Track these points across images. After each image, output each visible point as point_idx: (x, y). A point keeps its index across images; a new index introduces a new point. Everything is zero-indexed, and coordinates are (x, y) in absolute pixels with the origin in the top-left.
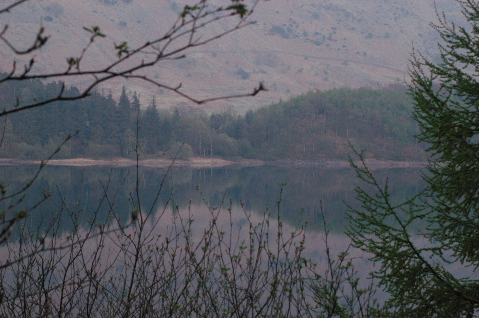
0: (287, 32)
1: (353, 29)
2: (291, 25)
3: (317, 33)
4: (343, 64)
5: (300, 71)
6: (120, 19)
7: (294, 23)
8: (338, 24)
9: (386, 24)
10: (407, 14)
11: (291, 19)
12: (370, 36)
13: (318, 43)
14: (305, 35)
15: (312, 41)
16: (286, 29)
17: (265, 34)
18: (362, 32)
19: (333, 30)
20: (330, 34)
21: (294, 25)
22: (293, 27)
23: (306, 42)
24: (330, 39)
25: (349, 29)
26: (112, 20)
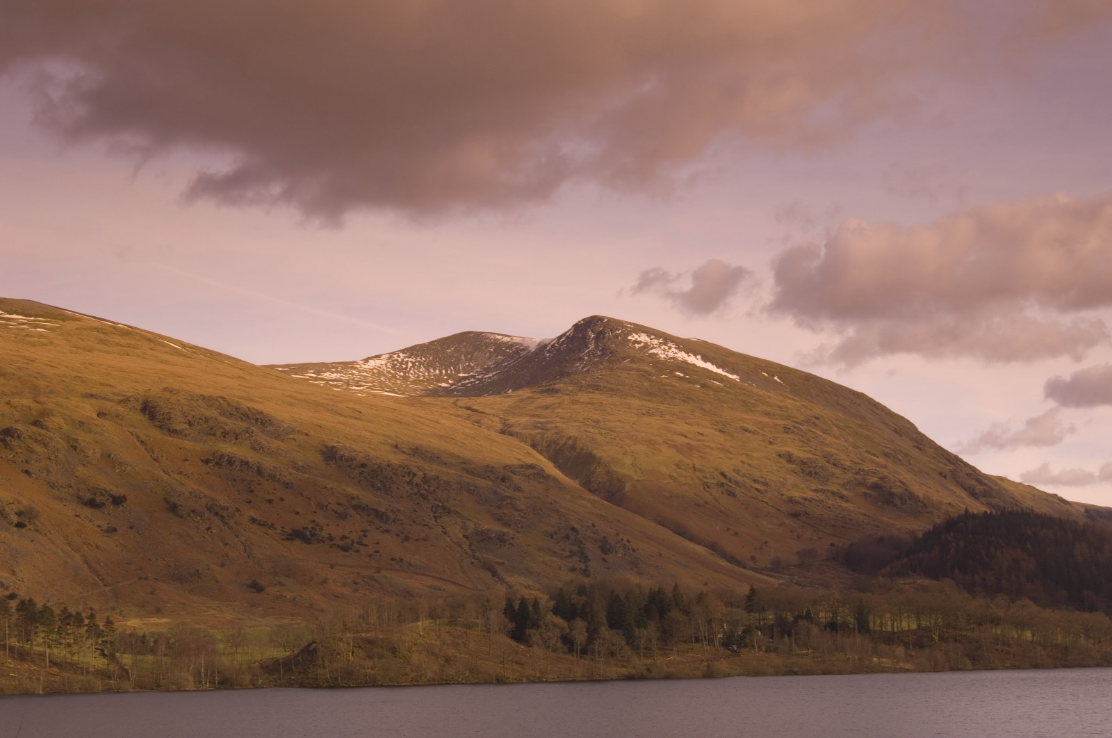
0: (309, 536)
1: (387, 531)
2: (313, 528)
3: (345, 537)
4: (375, 573)
5: (325, 581)
6: (108, 524)
7: (318, 525)
8: (369, 525)
9: (424, 525)
10: (449, 513)
11: (313, 521)
12: (407, 539)
13: (345, 549)
14: (331, 539)
15: (338, 546)
16: (308, 533)
17: (283, 539)
18: (397, 535)
19: (363, 533)
20: (360, 538)
21: (318, 528)
22: (316, 530)
23: (331, 547)
24: (360, 543)
25: (382, 532)
26: (99, 526)
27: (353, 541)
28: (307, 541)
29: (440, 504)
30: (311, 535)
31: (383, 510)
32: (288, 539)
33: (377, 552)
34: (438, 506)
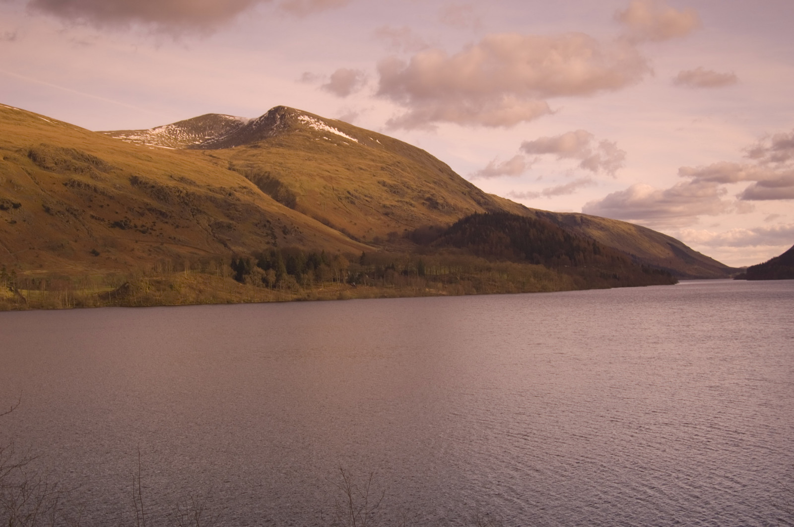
27: (148, 228)
28: (122, 227)
29: (196, 208)
30: (125, 225)
31: (164, 211)
32: (112, 227)
33: (161, 234)
34: (194, 209)
